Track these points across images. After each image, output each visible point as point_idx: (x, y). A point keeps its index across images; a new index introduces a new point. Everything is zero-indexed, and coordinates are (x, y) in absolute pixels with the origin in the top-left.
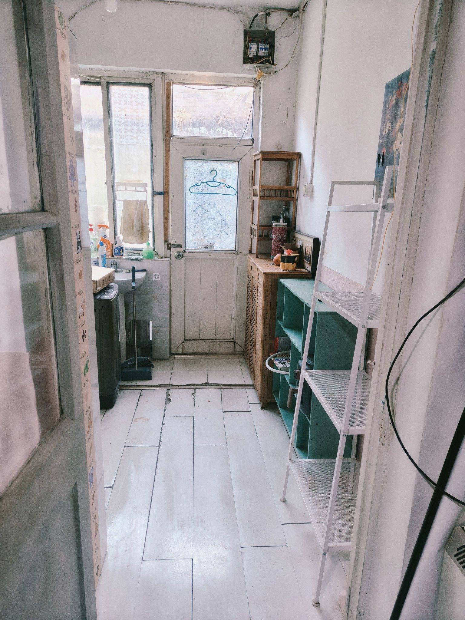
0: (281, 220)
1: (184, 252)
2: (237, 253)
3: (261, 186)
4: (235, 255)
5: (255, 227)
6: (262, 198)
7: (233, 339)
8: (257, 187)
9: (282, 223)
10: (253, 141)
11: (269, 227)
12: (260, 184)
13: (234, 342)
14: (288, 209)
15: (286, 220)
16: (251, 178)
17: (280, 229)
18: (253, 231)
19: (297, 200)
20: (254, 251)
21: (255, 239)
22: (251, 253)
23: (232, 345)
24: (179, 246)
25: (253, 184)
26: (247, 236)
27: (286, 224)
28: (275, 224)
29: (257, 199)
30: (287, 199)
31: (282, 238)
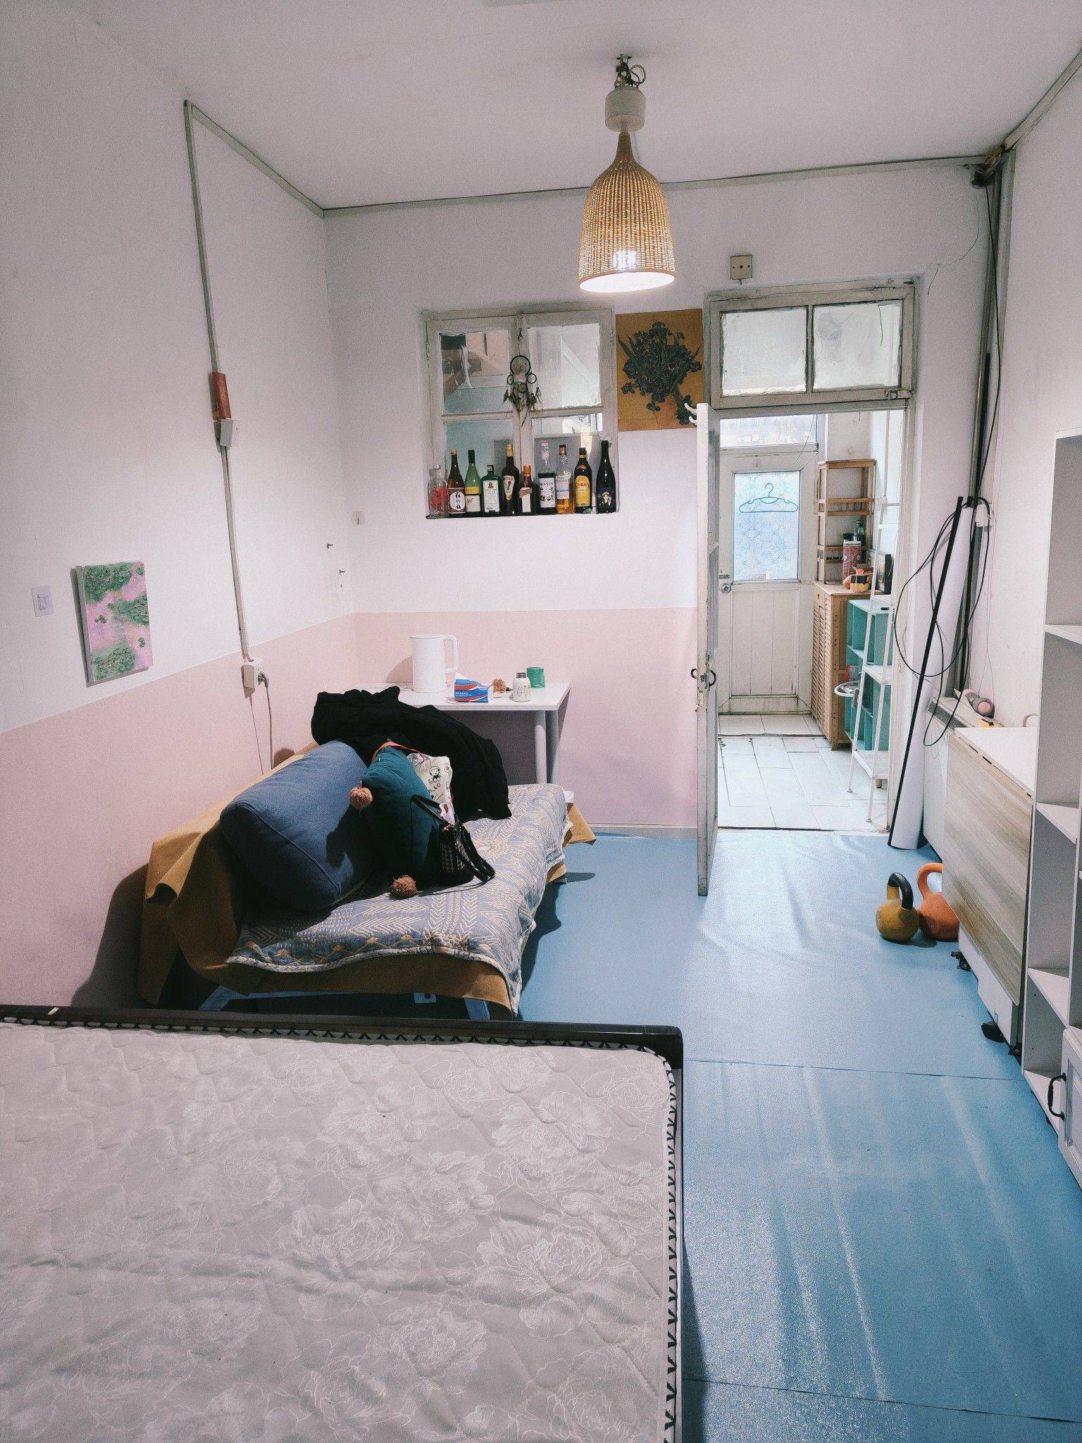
0: (854, 537)
1: (732, 584)
2: (800, 582)
3: (828, 501)
4: (797, 584)
5: (822, 548)
6: (830, 514)
7: (795, 694)
8: (823, 501)
9: (855, 542)
10: (818, 446)
11: (840, 547)
12: (827, 497)
13: (797, 698)
14: (862, 525)
15: (862, 538)
16: (816, 491)
17: (853, 548)
18: (819, 554)
19: (873, 513)
20: (822, 577)
21: (822, 562)
22: (818, 580)
23: (793, 701)
24: (727, 577)
25: (819, 496)
26: (813, 559)
27: (860, 542)
28: (845, 542)
29: (823, 515)
30: (861, 513)
31: (855, 559)
